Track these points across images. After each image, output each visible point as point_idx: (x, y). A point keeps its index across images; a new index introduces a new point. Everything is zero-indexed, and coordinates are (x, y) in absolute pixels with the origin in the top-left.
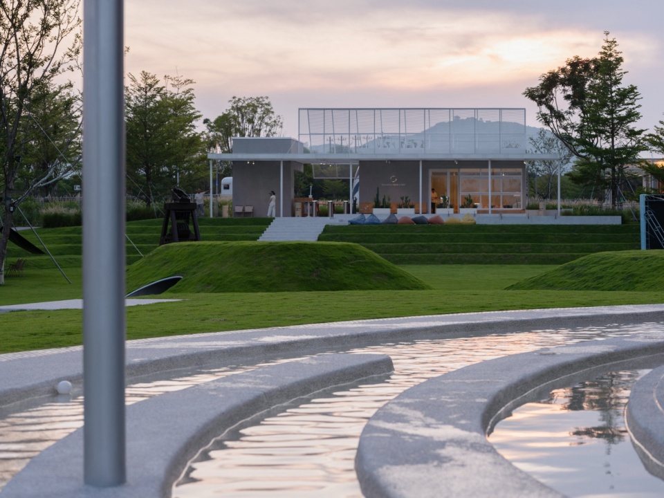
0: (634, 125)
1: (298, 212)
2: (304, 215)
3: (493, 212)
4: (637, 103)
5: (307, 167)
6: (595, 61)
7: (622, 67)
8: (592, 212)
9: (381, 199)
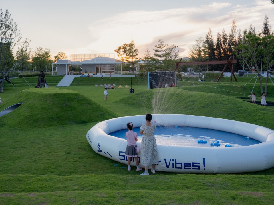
0: (137, 57)
1: (70, 74)
2: (71, 75)
3: (109, 74)
4: (138, 52)
5: (72, 65)
6: (129, 44)
7: (135, 45)
8: (129, 74)
9: (86, 72)
